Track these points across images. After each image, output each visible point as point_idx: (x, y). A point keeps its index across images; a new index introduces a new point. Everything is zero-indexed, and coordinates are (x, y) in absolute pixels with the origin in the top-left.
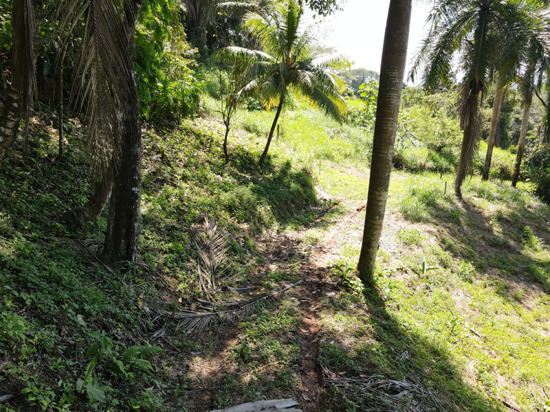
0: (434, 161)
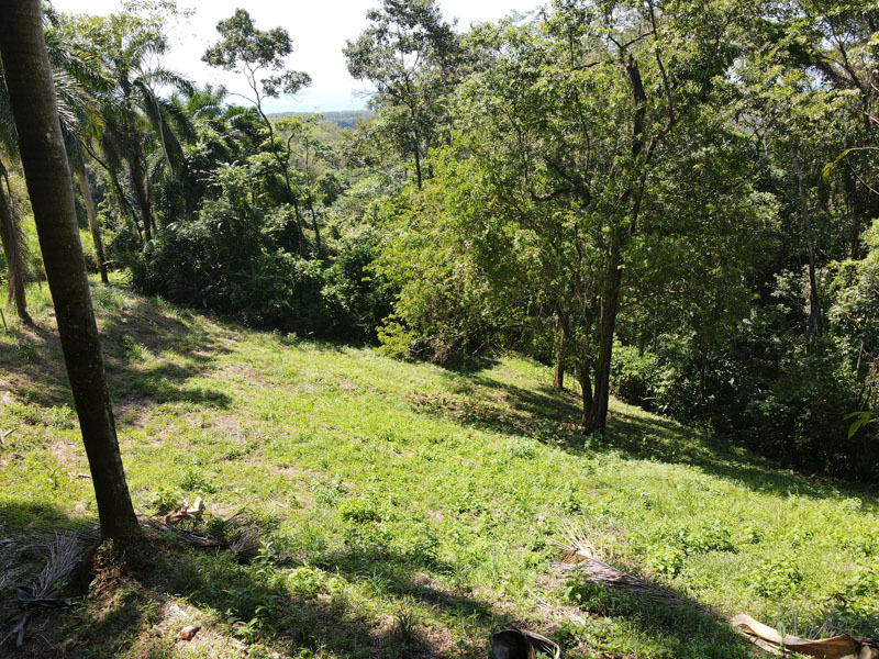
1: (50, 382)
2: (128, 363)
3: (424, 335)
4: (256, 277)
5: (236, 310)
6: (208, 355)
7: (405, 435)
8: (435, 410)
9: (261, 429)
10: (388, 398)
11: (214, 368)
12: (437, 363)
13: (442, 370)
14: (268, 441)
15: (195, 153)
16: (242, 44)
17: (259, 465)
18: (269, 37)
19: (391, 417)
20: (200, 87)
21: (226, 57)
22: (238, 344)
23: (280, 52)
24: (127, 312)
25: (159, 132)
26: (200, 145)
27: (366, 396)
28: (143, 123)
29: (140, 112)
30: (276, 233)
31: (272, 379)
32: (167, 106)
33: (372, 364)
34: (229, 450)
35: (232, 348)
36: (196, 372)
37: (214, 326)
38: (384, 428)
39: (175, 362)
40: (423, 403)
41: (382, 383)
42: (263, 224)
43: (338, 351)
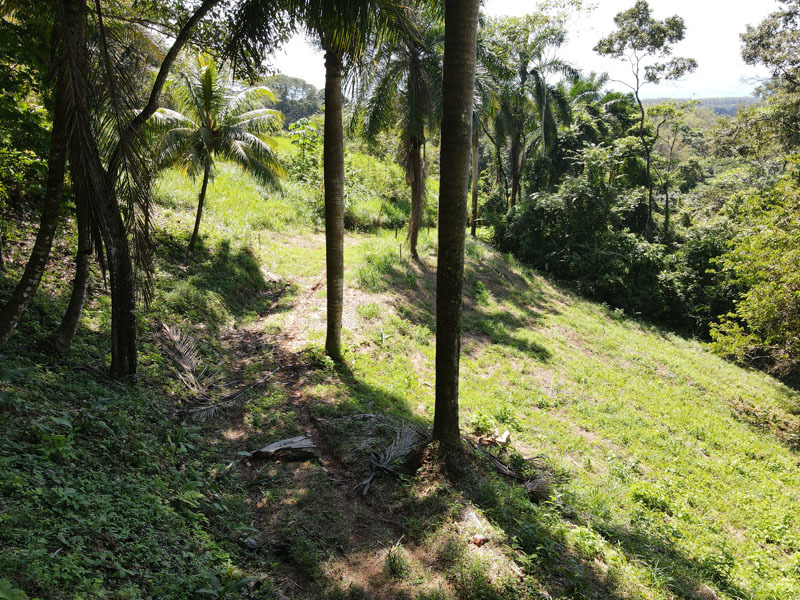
0: (389, 214)
1: (421, 306)
2: (476, 304)
3: (766, 342)
4: (597, 250)
5: (573, 277)
6: (540, 312)
7: (719, 440)
8: (760, 424)
9: (572, 389)
10: (707, 396)
11: (542, 324)
12: (775, 375)
13: (780, 384)
14: (575, 402)
15: (567, 133)
16: (634, 33)
17: (564, 421)
18: (664, 26)
19: (706, 416)
20: (585, 75)
21: (616, 47)
22: (567, 308)
23: (671, 40)
24: (484, 263)
25: (541, 114)
26: (574, 127)
27: (683, 388)
28: (530, 106)
29: (530, 97)
30: (625, 213)
31: (591, 347)
32: (553, 92)
33: (696, 358)
34: (540, 399)
35: (562, 311)
36: (527, 324)
37: (550, 288)
38: (696, 424)
39: (511, 312)
40: (748, 413)
41: (704, 380)
42: (614, 203)
43: (663, 336)
